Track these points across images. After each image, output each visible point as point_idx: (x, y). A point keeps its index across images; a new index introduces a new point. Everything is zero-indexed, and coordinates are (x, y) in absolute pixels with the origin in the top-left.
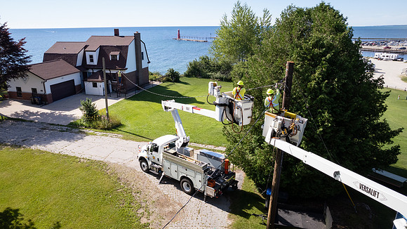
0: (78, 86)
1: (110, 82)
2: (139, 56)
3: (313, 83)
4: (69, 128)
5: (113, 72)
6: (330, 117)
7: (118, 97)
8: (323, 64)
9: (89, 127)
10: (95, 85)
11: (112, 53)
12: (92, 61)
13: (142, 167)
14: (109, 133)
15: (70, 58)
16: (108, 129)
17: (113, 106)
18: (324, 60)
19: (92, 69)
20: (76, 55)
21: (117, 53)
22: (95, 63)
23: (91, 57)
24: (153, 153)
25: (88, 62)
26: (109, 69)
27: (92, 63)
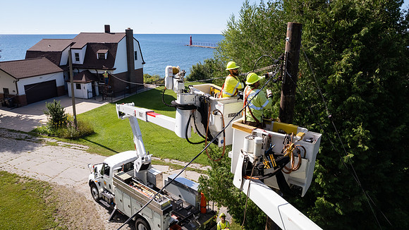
0: (59, 87)
1: (96, 84)
2: (131, 56)
3: (338, 76)
4: (29, 136)
5: (100, 72)
6: (366, 134)
7: (103, 101)
8: (353, 45)
9: (53, 135)
10: (79, 87)
11: (100, 51)
12: (78, 59)
13: (93, 194)
14: (74, 144)
15: (54, 57)
16: (75, 138)
17: (95, 110)
18: (357, 39)
19: (78, 68)
20: (60, 53)
21: (105, 51)
22: (81, 62)
23: (77, 55)
24: (105, 176)
25: (74, 61)
26: (96, 69)
27: (78, 63)
